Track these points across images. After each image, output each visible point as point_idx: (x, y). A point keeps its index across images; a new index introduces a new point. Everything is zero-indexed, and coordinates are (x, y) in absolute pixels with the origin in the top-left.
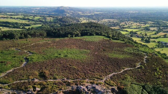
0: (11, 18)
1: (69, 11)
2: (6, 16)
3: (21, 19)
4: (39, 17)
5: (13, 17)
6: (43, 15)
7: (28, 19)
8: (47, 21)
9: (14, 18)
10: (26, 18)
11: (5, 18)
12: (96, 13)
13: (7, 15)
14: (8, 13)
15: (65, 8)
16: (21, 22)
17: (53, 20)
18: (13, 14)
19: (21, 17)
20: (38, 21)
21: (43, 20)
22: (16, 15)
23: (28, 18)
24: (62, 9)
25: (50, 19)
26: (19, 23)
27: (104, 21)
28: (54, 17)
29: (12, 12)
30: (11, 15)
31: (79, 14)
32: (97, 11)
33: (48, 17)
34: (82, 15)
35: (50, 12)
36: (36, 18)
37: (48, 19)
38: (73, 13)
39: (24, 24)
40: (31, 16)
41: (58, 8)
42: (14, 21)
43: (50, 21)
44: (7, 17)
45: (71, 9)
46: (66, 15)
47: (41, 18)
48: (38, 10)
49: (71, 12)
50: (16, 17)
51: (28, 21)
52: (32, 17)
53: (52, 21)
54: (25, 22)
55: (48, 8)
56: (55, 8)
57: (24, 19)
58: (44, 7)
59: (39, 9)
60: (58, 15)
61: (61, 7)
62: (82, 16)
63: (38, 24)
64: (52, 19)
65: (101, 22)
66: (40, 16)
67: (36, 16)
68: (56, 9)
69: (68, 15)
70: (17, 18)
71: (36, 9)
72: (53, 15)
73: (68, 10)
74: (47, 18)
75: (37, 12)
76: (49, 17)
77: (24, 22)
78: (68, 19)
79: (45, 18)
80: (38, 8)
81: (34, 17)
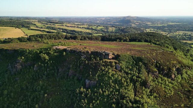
0: (78, 27)
1: (136, 21)
2: (73, 26)
3: (85, 28)
4: (102, 27)
5: (79, 26)
6: (106, 26)
7: (92, 29)
8: (108, 31)
9: (80, 27)
10: (90, 27)
11: (72, 27)
12: (171, 24)
13: (74, 24)
14: (75, 23)
15: (132, 18)
16: (84, 31)
17: (115, 30)
18: (80, 24)
19: (85, 27)
20: (100, 31)
21: (105, 30)
22: (82, 25)
23: (91, 28)
24: (129, 19)
25: (112, 29)
26: (83, 32)
27: (178, 33)
28: (116, 28)
29: (79, 22)
30: (78, 25)
31: (147, 25)
33: (110, 27)
34: (151, 25)
35: (114, 22)
36: (99, 28)
37: (110, 29)
38: (139, 23)
39: (87, 33)
40: (95, 26)
41: (125, 18)
42: (80, 30)
43: (111, 31)
44: (75, 26)
45: (138, 19)
46: (131, 25)
47: (103, 28)
48: (103, 20)
49: (138, 23)
50: (82, 26)
51: (91, 30)
52: (96, 26)
53: (113, 31)
55: (114, 18)
56: (120, 18)
57: (88, 29)
58: (109, 17)
59: (103, 19)
60: (121, 25)
61: (128, 17)
62: (151, 26)
63: (100, 33)
64: (114, 29)
65: (173, 34)
66: (103, 27)
67: (99, 26)
68: (122, 19)
69: (133, 25)
70: (82, 28)
71: (101, 20)
72: (116, 25)
73: (135, 20)
74: (110, 28)
75: (101, 22)
76: (112, 27)
77: (88, 31)
78: (131, 29)
79: (107, 28)
80: (103, 18)
81: (97, 27)
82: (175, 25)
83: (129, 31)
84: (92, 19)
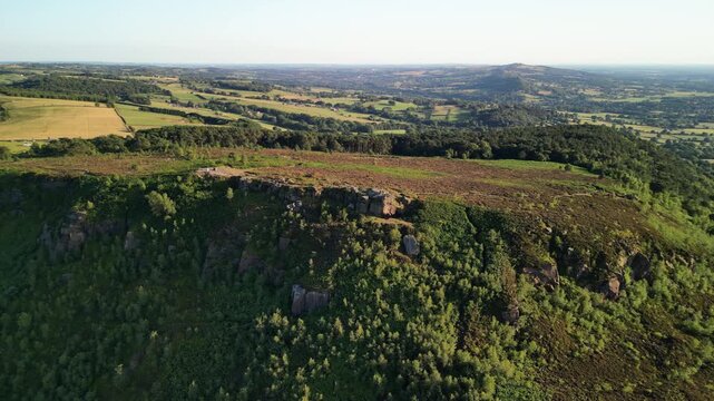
0: (320, 103)
1: (539, 84)
2: (304, 98)
3: (348, 108)
4: (411, 105)
5: (326, 101)
6: (426, 99)
7: (371, 111)
8: (432, 118)
9: (329, 105)
10: (366, 105)
11: (300, 102)
12: (677, 94)
13: (309, 94)
14: (314, 90)
15: (527, 70)
16: (342, 119)
17: (457, 116)
18: (329, 91)
19: (348, 103)
20: (400, 119)
21: (421, 116)
22: (337, 96)
23: (370, 107)
24: (514, 74)
25: (445, 113)
26: (338, 121)
27: (701, 132)
28: (462, 107)
29: (328, 87)
30: (323, 95)
31: (582, 97)
32: (684, 88)
33: (440, 104)
34: (599, 100)
35: (460, 87)
36: (399, 107)
37: (440, 112)
38: (554, 91)
39: (351, 125)
40: (382, 99)
41: (498, 70)
42: (325, 113)
43: (442, 118)
44: (308, 101)
45: (550, 74)
46: (521, 99)
47: (413, 109)
48: (417, 79)
49: (547, 89)
50: (334, 101)
51: (368, 116)
52: (386, 102)
53: (451, 119)
54: (358, 120)
55: (458, 70)
56: (483, 72)
57: (357, 110)
58: (441, 69)
59: (418, 74)
60: (483, 98)
61: (511, 67)
62: (596, 103)
63: (397, 127)
64: (454, 111)
66: (414, 102)
67: (399, 100)
68: (487, 75)
69: (529, 99)
70: (337, 106)
71: (410, 77)
72: (464, 97)
73: (539, 78)
74: (437, 108)
75: (409, 86)
76: (446, 103)
77: (354, 117)
78: (519, 113)
79: (428, 108)
80: (417, 70)
81: (392, 103)
82: (692, 99)
83: (510, 118)
84: (378, 73)
